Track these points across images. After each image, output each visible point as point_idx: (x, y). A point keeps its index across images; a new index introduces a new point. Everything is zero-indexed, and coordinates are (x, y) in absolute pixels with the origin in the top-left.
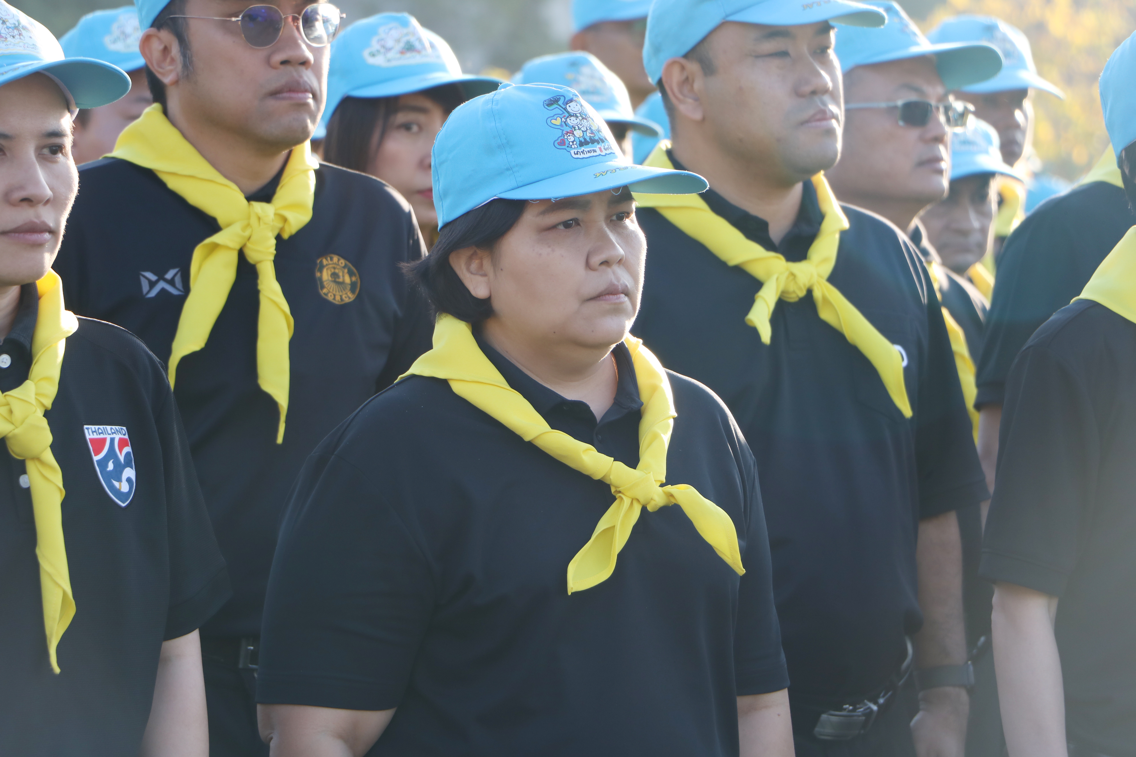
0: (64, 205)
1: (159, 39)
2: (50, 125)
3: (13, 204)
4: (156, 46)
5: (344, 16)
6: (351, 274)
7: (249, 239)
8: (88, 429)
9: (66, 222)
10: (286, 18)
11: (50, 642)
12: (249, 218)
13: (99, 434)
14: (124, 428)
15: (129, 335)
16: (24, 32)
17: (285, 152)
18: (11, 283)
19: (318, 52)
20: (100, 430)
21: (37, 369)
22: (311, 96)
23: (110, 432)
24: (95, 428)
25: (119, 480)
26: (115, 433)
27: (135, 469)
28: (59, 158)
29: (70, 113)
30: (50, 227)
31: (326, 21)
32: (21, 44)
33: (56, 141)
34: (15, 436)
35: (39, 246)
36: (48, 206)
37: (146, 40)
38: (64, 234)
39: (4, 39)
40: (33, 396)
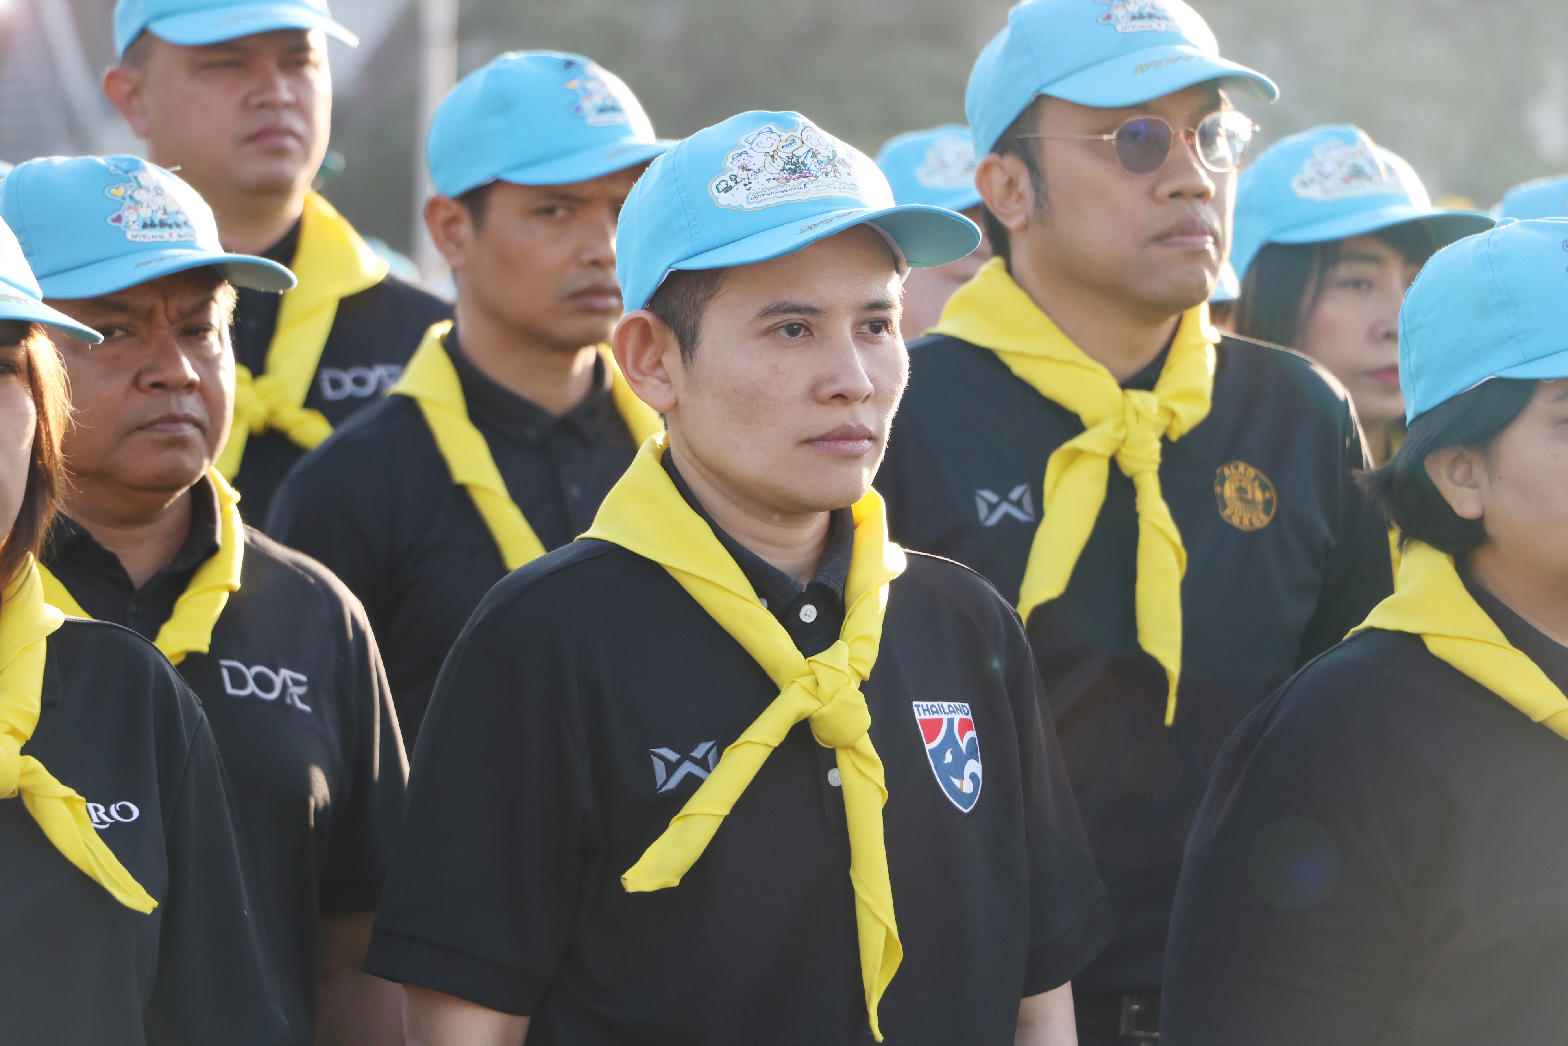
0: (889, 402)
1: (1002, 168)
2: (873, 294)
3: (822, 402)
4: (998, 179)
5: (1257, 128)
6: (1264, 488)
7: (1124, 442)
8: (917, 706)
9: (891, 425)
10: (1177, 134)
11: (870, 999)
12: (1123, 412)
13: (933, 714)
14: (967, 705)
15: (974, 576)
16: (840, 168)
17: (1173, 320)
18: (819, 509)
19: (1219, 179)
20: (933, 707)
21: (852, 625)
22: (1210, 239)
23: (947, 711)
24: (927, 705)
25: (961, 777)
26: (954, 712)
27: (981, 761)
28: (883, 337)
29: (899, 274)
30: (870, 432)
31: (1231, 137)
32: (837, 184)
33: (881, 314)
34: (822, 716)
35: (855, 457)
36: (868, 403)
37: (985, 171)
38: (888, 441)
39: (815, 178)
40: (846, 662)
